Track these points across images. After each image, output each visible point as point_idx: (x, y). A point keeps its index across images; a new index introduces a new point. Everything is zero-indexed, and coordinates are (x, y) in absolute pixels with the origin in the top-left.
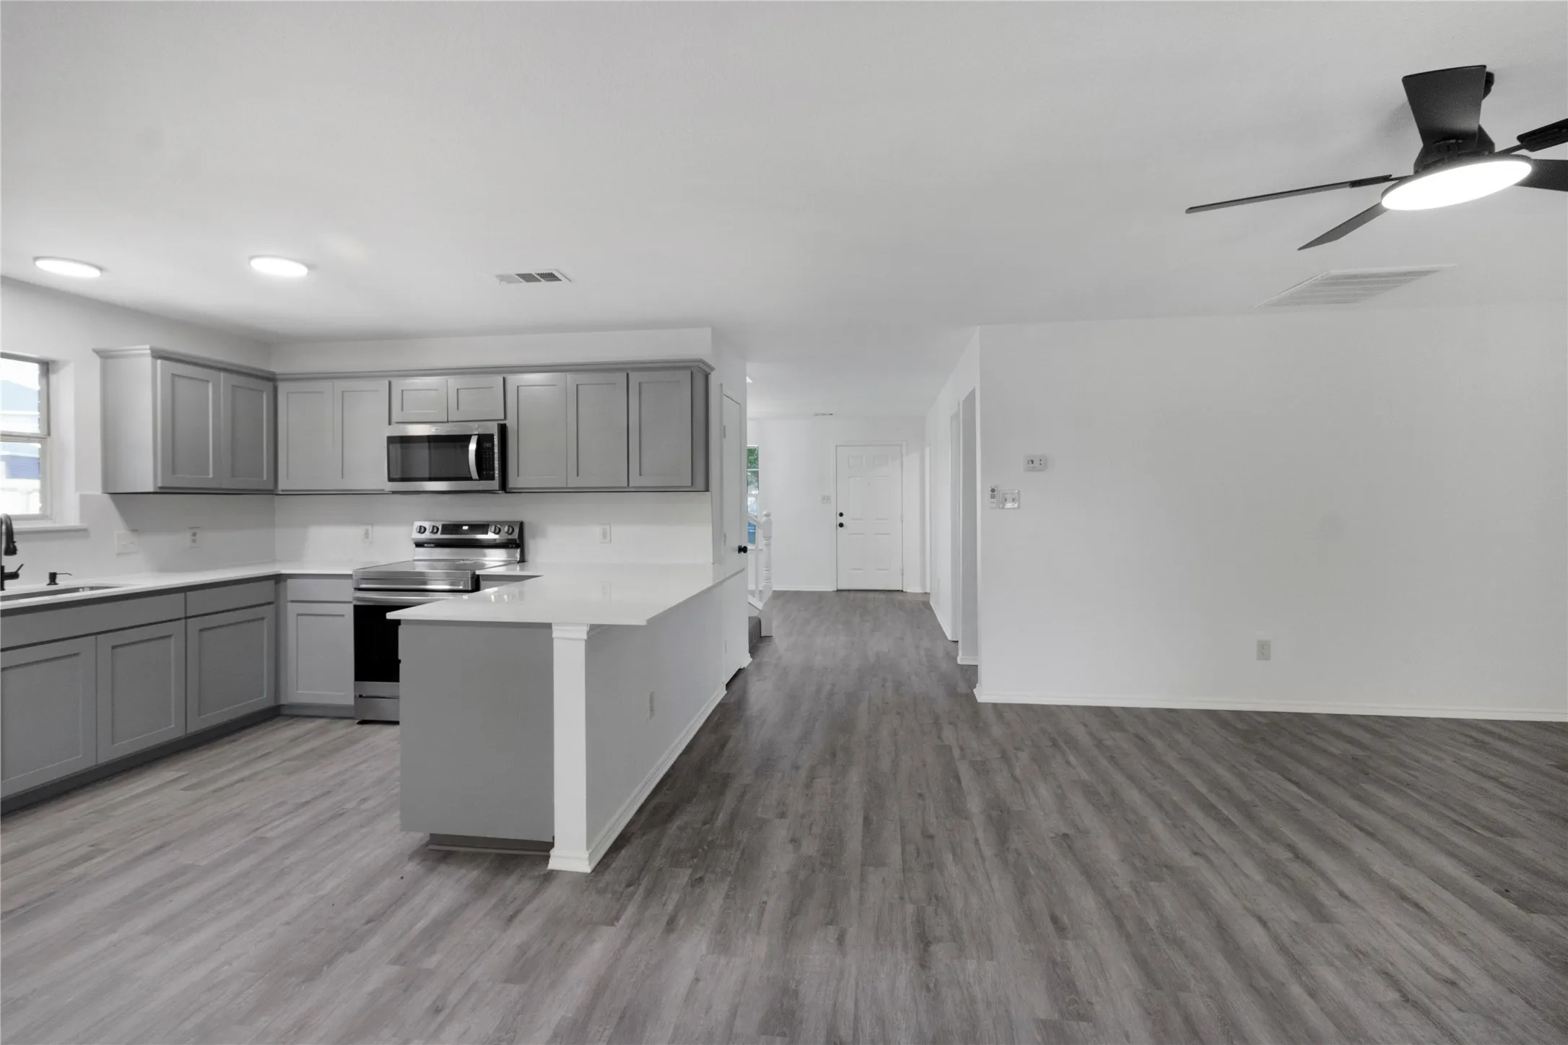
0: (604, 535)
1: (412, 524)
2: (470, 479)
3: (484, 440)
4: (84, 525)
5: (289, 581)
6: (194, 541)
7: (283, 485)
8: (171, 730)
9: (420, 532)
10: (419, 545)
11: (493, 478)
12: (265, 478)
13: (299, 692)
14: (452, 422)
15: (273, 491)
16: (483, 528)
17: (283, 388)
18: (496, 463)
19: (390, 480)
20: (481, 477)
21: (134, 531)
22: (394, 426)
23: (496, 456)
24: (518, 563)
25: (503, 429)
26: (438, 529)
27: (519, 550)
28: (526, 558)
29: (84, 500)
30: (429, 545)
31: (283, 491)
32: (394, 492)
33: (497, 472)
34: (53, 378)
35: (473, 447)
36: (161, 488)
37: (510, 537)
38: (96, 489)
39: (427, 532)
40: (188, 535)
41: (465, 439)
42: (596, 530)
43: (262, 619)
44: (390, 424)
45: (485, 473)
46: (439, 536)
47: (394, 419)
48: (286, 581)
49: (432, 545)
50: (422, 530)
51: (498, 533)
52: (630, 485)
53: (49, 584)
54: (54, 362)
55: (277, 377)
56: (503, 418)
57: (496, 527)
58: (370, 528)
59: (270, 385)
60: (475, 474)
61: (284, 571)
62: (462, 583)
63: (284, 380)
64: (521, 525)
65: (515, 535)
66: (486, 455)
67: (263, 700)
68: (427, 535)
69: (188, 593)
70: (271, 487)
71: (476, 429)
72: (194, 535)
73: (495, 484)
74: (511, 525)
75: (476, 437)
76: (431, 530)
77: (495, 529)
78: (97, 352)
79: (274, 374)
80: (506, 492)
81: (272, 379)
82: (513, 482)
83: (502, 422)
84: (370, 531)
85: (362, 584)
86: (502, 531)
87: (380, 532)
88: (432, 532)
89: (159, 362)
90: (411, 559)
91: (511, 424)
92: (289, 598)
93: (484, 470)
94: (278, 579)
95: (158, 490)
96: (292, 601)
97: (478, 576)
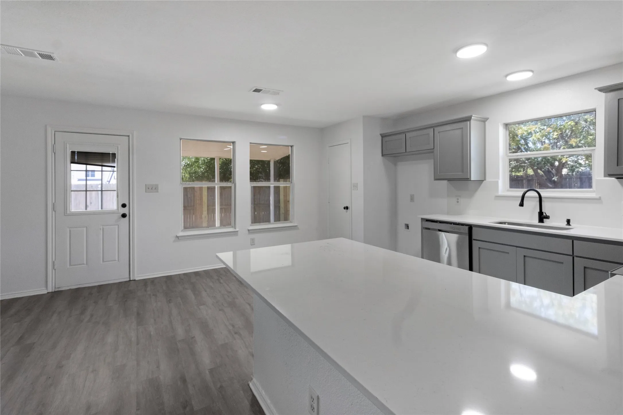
53: (566, 225)
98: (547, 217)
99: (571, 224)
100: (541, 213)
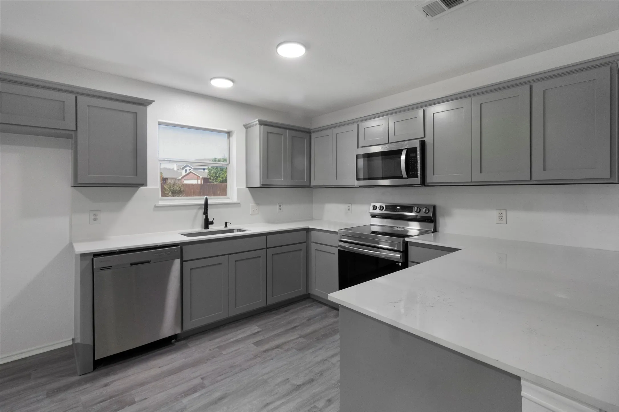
0: (501, 217)
1: (370, 204)
2: (402, 177)
3: (411, 152)
4: (239, 201)
5: (312, 231)
6: (280, 209)
7: (313, 183)
8: (259, 303)
9: (373, 209)
10: (374, 216)
11: (416, 177)
12: (306, 180)
13: (316, 289)
14: (391, 143)
15: (309, 186)
16: (409, 208)
17: (313, 136)
18: (419, 166)
19: (358, 179)
20: (409, 176)
21: (257, 204)
22: (360, 149)
23: (419, 162)
24: (432, 232)
25: (423, 144)
26: (383, 208)
27: (433, 224)
28: (437, 230)
29: (239, 190)
30: (379, 217)
31: (313, 186)
32: (360, 186)
33: (419, 172)
34: (230, 138)
35: (403, 157)
36: (262, 185)
37: (427, 215)
38: (244, 186)
39: (378, 209)
40: (278, 207)
41: (399, 152)
42: (494, 214)
43: (301, 250)
44: (358, 147)
45: (411, 173)
46: (384, 212)
47: (360, 145)
48: (311, 231)
49: (380, 217)
50: (375, 208)
51: (419, 212)
52: (533, 178)
53: (224, 227)
54: (231, 132)
55: (312, 131)
56: (423, 136)
57: (417, 208)
58: (350, 205)
59: (309, 134)
60: (404, 175)
61: (310, 227)
62: (396, 245)
63: (314, 132)
64: (435, 207)
65: (431, 214)
66: (412, 161)
67: (301, 291)
68: (378, 211)
69: (268, 236)
70: (309, 185)
71: (406, 145)
72: (280, 206)
73: (417, 181)
74: (427, 207)
75: (406, 150)
76: (379, 209)
77: (417, 209)
78: (244, 126)
79: (309, 129)
80: (425, 186)
81: (308, 132)
82: (429, 179)
83: (423, 139)
84: (350, 206)
85: (342, 238)
86: (421, 211)
87: (355, 208)
88: (380, 209)
89: (262, 126)
90: (369, 224)
91: (428, 140)
92: (312, 241)
93: (411, 171)
94: (308, 230)
95: (261, 186)
96: (314, 242)
97: (407, 242)
98: (212, 223)
99: (227, 226)
100: (206, 220)
